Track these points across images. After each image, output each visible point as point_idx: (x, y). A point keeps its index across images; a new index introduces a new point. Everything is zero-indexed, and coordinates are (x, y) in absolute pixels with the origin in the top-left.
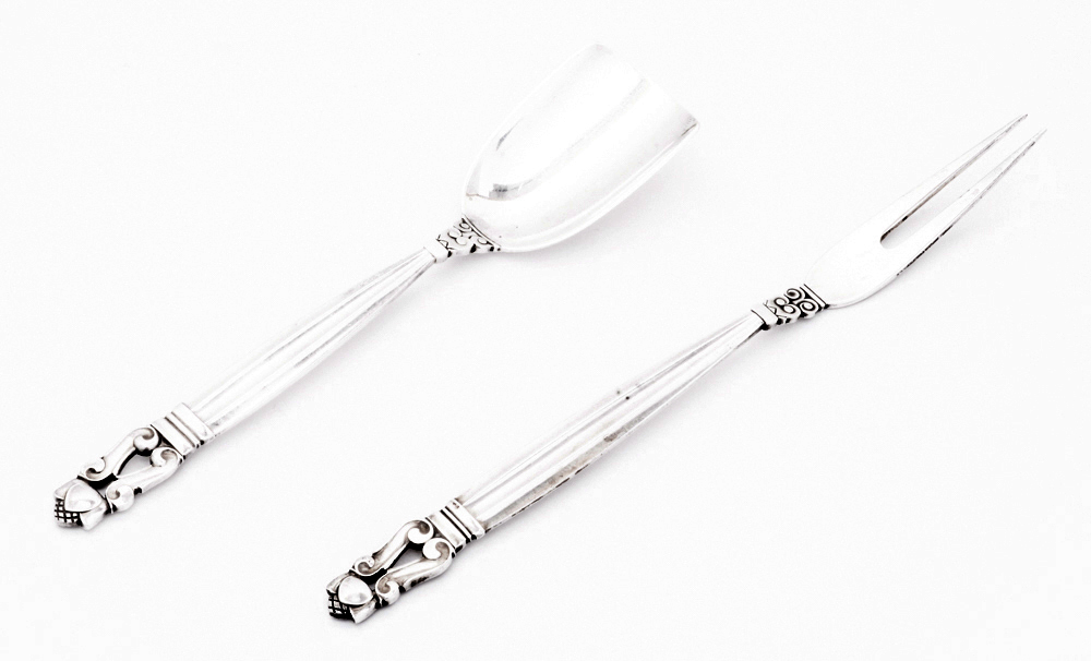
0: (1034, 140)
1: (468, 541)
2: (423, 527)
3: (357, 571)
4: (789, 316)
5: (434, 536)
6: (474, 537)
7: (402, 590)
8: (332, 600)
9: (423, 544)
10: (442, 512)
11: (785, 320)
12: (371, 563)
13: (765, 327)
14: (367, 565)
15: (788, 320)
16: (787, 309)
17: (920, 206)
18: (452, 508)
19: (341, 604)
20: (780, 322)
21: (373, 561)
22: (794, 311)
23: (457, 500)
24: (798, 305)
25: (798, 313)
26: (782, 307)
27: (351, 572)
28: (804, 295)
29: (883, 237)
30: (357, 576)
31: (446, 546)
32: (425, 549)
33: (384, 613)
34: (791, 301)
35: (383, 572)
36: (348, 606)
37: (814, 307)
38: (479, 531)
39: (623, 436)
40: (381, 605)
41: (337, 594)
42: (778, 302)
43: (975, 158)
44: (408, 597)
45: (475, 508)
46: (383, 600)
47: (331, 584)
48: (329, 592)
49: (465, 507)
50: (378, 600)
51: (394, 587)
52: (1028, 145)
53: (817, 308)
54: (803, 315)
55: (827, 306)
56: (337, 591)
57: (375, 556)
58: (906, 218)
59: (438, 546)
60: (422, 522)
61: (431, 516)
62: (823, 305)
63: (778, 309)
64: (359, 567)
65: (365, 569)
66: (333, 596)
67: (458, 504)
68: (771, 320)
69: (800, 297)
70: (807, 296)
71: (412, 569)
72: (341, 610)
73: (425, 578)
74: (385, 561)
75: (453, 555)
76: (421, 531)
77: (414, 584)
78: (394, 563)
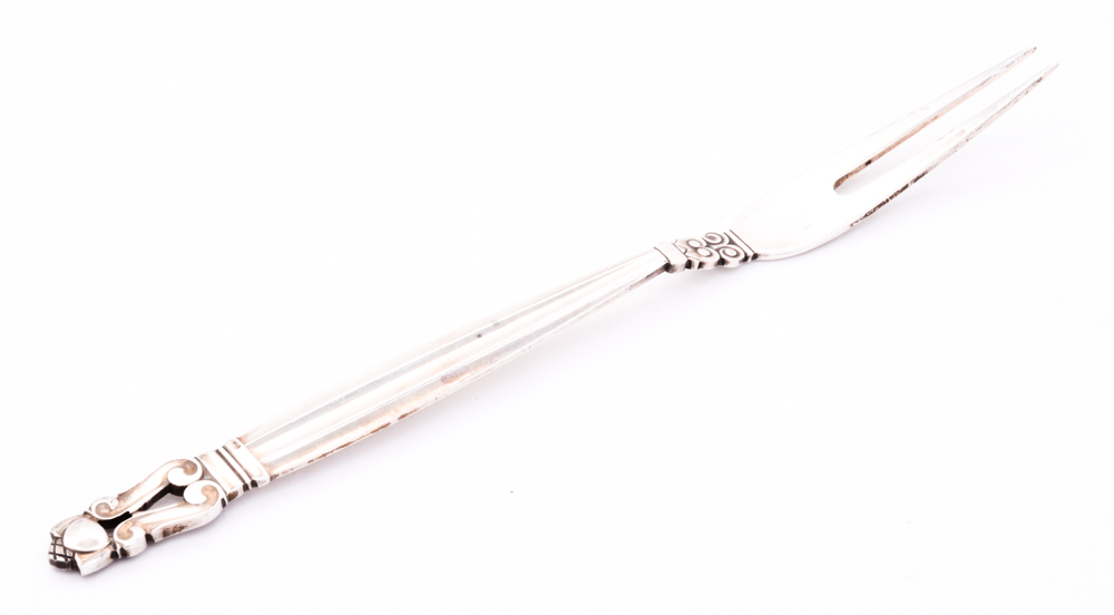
0: (1041, 75)
1: (246, 487)
2: (189, 467)
3: (94, 513)
4: (703, 259)
5: (202, 478)
6: (254, 484)
7: (149, 539)
8: (54, 545)
9: (186, 487)
10: (218, 452)
11: (696, 264)
12: (114, 504)
13: (668, 267)
14: (107, 506)
15: (701, 265)
16: (701, 251)
17: (890, 149)
18: (231, 448)
19: (65, 549)
20: (689, 265)
21: (116, 503)
22: (711, 255)
23: (240, 439)
24: (717, 250)
25: (716, 258)
26: (696, 249)
27: (85, 513)
28: (727, 241)
29: (837, 184)
30: (92, 518)
31: (214, 489)
32: (186, 493)
33: (122, 568)
34: (709, 245)
35: (127, 515)
36: (74, 552)
37: (738, 255)
38: (262, 476)
39: (467, 378)
40: (120, 556)
41: (62, 538)
42: (691, 243)
43: (965, 97)
44: (156, 552)
45: (259, 449)
46: (122, 550)
47: (57, 527)
48: (53, 537)
49: (248, 447)
50: (115, 547)
51: (139, 535)
52: (1033, 81)
53: (742, 256)
54: (722, 262)
55: (755, 256)
56: (63, 535)
57: (121, 497)
58: (869, 162)
59: (204, 490)
60: (189, 462)
61: (203, 456)
62: (750, 254)
63: (690, 249)
64: (97, 508)
65: (107, 511)
66: (56, 540)
67: (239, 443)
68: (678, 260)
69: (722, 242)
70: (731, 242)
71: (168, 514)
72: (65, 556)
73: (182, 528)
74: (133, 504)
75: (224, 504)
76: (186, 471)
77: (166, 533)
78: (145, 507)
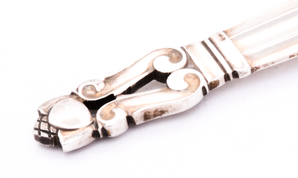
1: (227, 78)
3: (80, 94)
5: (186, 66)
6: (235, 75)
7: (130, 121)
8: (40, 121)
9: (170, 74)
10: (204, 43)
14: (93, 88)
18: (216, 40)
19: (49, 125)
21: (102, 85)
23: (226, 32)
27: (73, 94)
30: (78, 98)
31: (197, 77)
32: (169, 80)
33: (103, 147)
35: (111, 98)
36: (58, 129)
38: (243, 68)
41: (47, 116)
45: (242, 42)
46: (103, 129)
49: (233, 40)
50: (97, 126)
51: (121, 117)
56: (49, 112)
57: (108, 80)
59: (187, 77)
60: (175, 51)
61: (189, 46)
64: (84, 89)
65: (92, 93)
66: (43, 117)
67: (224, 35)
72: (49, 132)
73: (163, 112)
74: (117, 88)
75: (205, 92)
76: (172, 60)
77: (146, 117)
78: (130, 91)
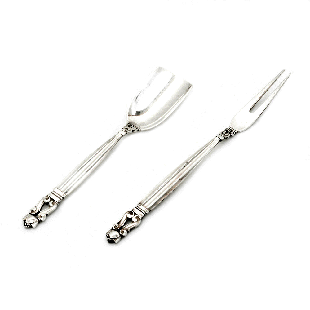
0: (288, 76)
2: (131, 213)
4: (227, 136)
12: (118, 225)
13: (221, 140)
15: (227, 138)
17: (259, 100)
20: (225, 138)
24: (229, 133)
25: (230, 135)
26: (225, 134)
28: (230, 130)
29: (250, 110)
34: (227, 132)
37: (234, 133)
40: (122, 237)
42: (223, 133)
44: (130, 234)
47: (107, 233)
53: (235, 133)
55: (237, 132)
58: (256, 104)
63: (224, 135)
68: (222, 138)
69: (229, 130)
71: (130, 225)
